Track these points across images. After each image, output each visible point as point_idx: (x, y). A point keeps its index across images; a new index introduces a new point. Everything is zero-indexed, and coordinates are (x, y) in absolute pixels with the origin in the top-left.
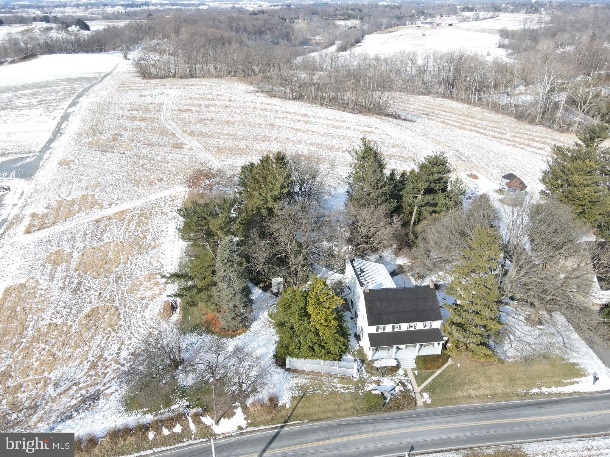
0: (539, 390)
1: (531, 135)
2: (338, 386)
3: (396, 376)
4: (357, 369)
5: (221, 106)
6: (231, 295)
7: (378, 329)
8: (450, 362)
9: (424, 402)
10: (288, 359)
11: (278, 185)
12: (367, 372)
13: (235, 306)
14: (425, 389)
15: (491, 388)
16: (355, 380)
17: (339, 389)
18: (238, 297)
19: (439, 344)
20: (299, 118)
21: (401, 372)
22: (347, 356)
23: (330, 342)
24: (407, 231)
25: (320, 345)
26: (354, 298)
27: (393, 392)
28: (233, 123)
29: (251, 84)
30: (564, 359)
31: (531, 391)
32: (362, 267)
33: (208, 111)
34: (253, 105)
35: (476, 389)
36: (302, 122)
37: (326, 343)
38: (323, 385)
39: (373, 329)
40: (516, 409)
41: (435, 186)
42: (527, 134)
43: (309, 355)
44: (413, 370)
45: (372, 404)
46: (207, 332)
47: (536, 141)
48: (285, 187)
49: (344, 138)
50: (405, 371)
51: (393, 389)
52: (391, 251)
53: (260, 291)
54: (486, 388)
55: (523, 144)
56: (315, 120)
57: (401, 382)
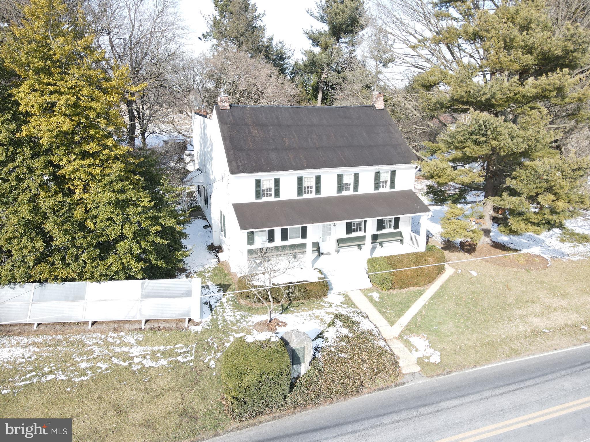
2: (136, 351)
3: (321, 307)
7: (259, 191)
8: (449, 270)
9: (420, 361)
12: (238, 307)
14: (412, 329)
16: (197, 329)
17: (138, 360)
21: (333, 297)
27: (319, 342)
35: (543, 315)
38: (81, 355)
39: (245, 188)
44: (365, 292)
45: (246, 382)
50: (346, 295)
51: (320, 336)
57: (338, 317)
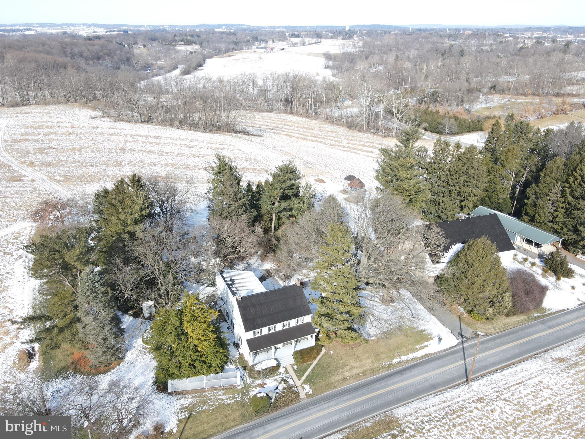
0: (399, 359)
1: (361, 141)
2: (224, 397)
3: (277, 375)
4: (241, 376)
5: (63, 134)
6: (99, 328)
7: (255, 334)
8: (324, 351)
9: (306, 394)
10: (169, 382)
11: (137, 207)
12: (251, 377)
13: (105, 339)
14: (305, 382)
15: (361, 367)
16: (240, 387)
17: (225, 401)
18: (107, 329)
19: (312, 336)
20: (151, 140)
21: (282, 370)
22: (228, 366)
23: (211, 356)
24: (269, 237)
25: (201, 361)
26: (228, 308)
27: (277, 391)
28: (80, 150)
29: (95, 109)
30: (415, 328)
31: (393, 361)
32: (232, 277)
33: (49, 140)
34: (99, 130)
35: (349, 371)
36: (154, 144)
37: (206, 357)
38: (209, 400)
39: (250, 335)
40: (384, 381)
41: (289, 192)
42: (358, 141)
43: (191, 373)
44: (292, 365)
45: (259, 408)
46: (75, 374)
47: (367, 146)
48: (144, 209)
49: (198, 156)
50: (286, 368)
51: (277, 388)
52: (256, 258)
53: (131, 318)
54: (357, 368)
55: (356, 149)
56: (167, 142)
57: (283, 380)
